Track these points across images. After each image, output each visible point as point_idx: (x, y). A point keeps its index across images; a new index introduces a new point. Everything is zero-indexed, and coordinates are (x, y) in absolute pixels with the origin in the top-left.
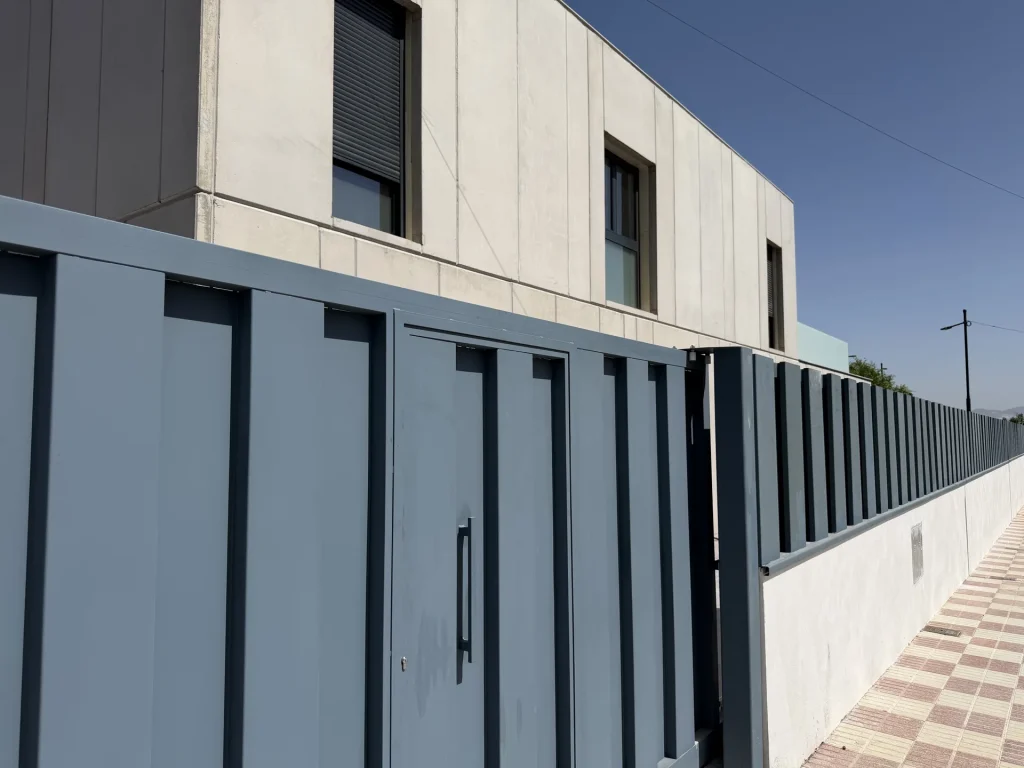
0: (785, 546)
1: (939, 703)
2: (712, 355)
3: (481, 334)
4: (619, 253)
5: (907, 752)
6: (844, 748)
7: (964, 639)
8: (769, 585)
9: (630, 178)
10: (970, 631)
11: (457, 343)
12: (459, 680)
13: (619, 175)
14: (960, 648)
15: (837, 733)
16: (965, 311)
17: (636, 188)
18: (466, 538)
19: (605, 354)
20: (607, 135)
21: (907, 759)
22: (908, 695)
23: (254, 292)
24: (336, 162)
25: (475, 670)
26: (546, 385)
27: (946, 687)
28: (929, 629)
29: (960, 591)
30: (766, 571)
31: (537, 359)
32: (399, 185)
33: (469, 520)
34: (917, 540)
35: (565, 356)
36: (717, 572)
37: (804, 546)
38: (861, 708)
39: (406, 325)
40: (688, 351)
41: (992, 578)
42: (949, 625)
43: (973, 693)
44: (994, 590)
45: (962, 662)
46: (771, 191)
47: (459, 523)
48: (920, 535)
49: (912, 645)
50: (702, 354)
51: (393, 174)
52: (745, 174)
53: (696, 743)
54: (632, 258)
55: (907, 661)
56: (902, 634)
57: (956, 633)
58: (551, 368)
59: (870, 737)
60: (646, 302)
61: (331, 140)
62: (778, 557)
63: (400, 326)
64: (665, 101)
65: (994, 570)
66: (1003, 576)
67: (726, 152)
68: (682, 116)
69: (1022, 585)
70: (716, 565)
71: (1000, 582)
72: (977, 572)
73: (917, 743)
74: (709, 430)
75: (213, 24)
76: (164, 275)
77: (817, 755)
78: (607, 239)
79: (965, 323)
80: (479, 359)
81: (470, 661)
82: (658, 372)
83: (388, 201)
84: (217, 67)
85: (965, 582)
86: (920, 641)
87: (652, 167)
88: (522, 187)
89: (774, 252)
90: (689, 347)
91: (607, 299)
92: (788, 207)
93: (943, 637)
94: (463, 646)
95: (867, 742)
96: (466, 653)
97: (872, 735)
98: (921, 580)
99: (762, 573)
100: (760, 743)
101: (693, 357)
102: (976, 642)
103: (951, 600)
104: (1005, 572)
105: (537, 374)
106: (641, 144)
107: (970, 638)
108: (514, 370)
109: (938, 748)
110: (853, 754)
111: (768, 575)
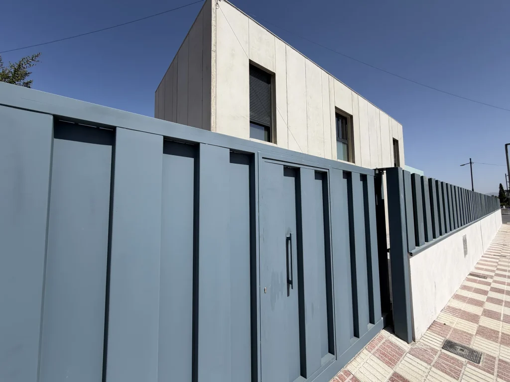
0: (417, 244)
1: (485, 308)
2: (385, 172)
3: (293, 161)
4: (341, 145)
5: (476, 329)
6: (445, 324)
7: (489, 280)
8: (412, 260)
9: (344, 121)
10: (491, 277)
11: (284, 166)
12: (288, 295)
13: (340, 120)
14: (489, 284)
15: (440, 317)
16: (470, 159)
17: (346, 124)
18: (289, 241)
19: (343, 171)
20: (336, 108)
21: (477, 333)
22: (468, 303)
23: (201, 144)
24: (251, 122)
25: (294, 291)
26: (320, 182)
27: (487, 301)
28: (471, 274)
29: (481, 260)
30: (411, 254)
31: (316, 172)
32: (269, 127)
33: (291, 234)
34: (465, 241)
35: (327, 171)
36: (388, 254)
37: (424, 244)
38: (449, 307)
39: (263, 158)
40: (375, 170)
41: (494, 255)
42: (480, 274)
43: (502, 305)
44: (498, 261)
45: (491, 290)
46: (394, 122)
47: (286, 235)
48: (466, 239)
49: (465, 281)
50: (381, 171)
51: (268, 124)
52: (384, 117)
53: (382, 318)
54: (346, 146)
55: (464, 288)
56: (462, 277)
57: (485, 277)
58: (322, 176)
59: (456, 320)
60: (351, 159)
61: (249, 116)
62: (415, 248)
63: (260, 158)
64: (355, 95)
65: (494, 252)
66: (500, 255)
67: (378, 110)
68: (361, 99)
69: (509, 259)
70: (388, 250)
71: (498, 257)
72: (487, 253)
73: (480, 326)
74: (383, 200)
75: (215, 84)
76: (163, 137)
77: (433, 326)
78: (337, 140)
79: (471, 163)
80: (293, 172)
81: (292, 288)
82: (364, 178)
83: (267, 132)
84: (216, 97)
85: (482, 257)
86: (468, 280)
87: (351, 117)
88: (308, 126)
89: (395, 142)
90: (375, 168)
91: (338, 159)
92: (400, 127)
93: (479, 279)
94: (289, 282)
95: (455, 323)
96: (291, 285)
97: (457, 320)
98: (467, 256)
99: (409, 255)
100: (410, 322)
101: (377, 172)
102: (495, 282)
103: (478, 263)
104: (500, 253)
105: (316, 178)
106: (348, 109)
107: (492, 280)
108: (307, 176)
109: (492, 330)
110: (450, 327)
111: (412, 256)
